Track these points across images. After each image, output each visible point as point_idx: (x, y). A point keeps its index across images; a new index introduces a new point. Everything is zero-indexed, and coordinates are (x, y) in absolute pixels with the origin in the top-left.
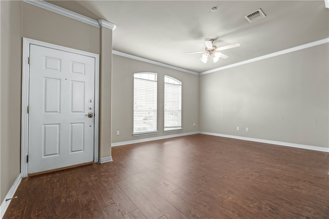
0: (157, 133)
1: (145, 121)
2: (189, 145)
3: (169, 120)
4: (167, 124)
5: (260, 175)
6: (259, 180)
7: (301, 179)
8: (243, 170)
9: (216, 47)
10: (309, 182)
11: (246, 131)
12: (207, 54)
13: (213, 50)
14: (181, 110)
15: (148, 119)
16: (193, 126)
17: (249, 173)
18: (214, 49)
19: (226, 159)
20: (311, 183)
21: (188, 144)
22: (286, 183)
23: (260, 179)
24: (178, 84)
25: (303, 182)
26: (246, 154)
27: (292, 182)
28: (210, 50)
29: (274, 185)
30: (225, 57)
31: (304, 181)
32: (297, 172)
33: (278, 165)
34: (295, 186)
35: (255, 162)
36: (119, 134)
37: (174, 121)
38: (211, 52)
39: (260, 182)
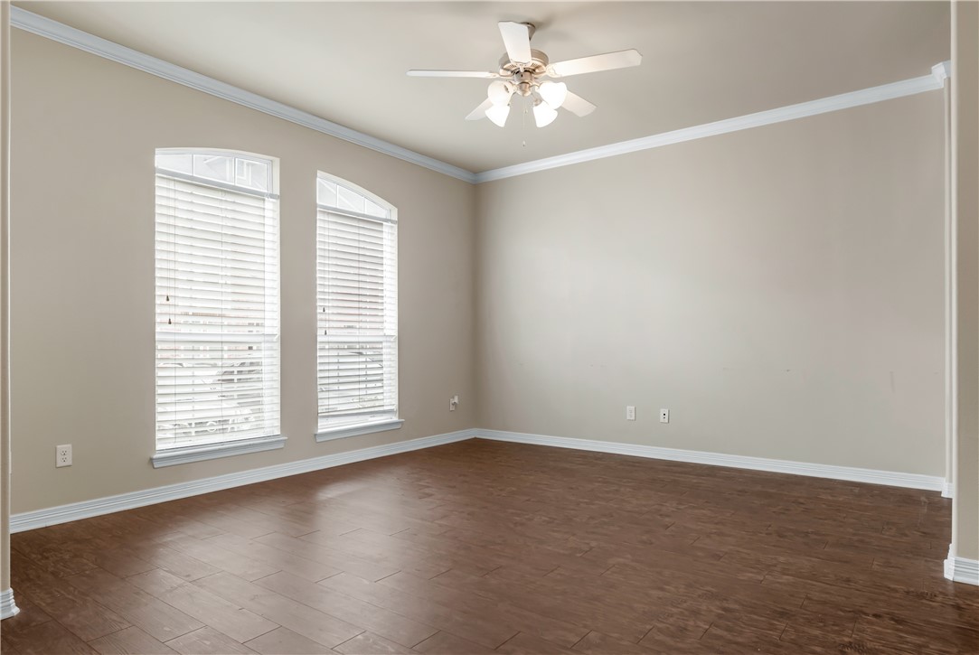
0: (281, 446)
1: (226, 386)
2: (429, 495)
3: (341, 380)
4: (332, 402)
5: (725, 609)
6: (725, 633)
7: (865, 610)
8: (660, 594)
9: (544, 59)
10: (892, 619)
11: (662, 420)
12: (509, 86)
13: (531, 71)
14: (396, 334)
15: (235, 377)
16: (452, 408)
17: (685, 605)
18: (538, 67)
19: (591, 548)
20: (899, 621)
21: (427, 491)
22: (817, 632)
23: (728, 629)
24: (384, 217)
25: (874, 619)
26: (667, 519)
27: (837, 628)
28: (522, 70)
29: (780, 646)
30: (581, 107)
31: (875, 616)
32: (848, 580)
33: (782, 559)
34: (850, 643)
35: (700, 554)
36: (69, 462)
37: (363, 386)
38: (525, 76)
39: (730, 642)
